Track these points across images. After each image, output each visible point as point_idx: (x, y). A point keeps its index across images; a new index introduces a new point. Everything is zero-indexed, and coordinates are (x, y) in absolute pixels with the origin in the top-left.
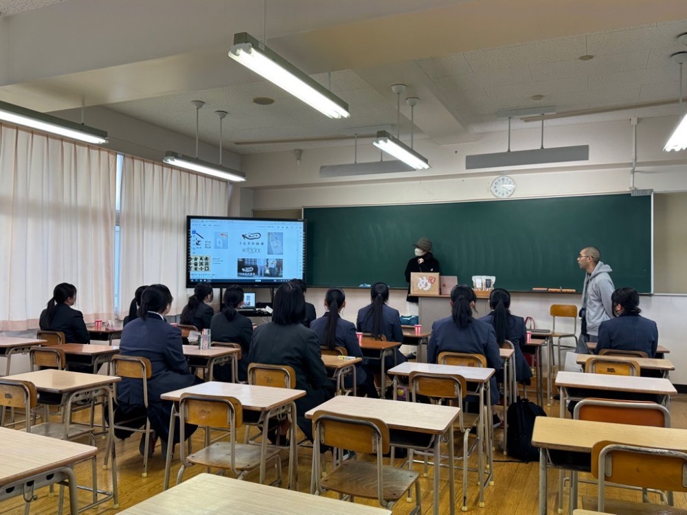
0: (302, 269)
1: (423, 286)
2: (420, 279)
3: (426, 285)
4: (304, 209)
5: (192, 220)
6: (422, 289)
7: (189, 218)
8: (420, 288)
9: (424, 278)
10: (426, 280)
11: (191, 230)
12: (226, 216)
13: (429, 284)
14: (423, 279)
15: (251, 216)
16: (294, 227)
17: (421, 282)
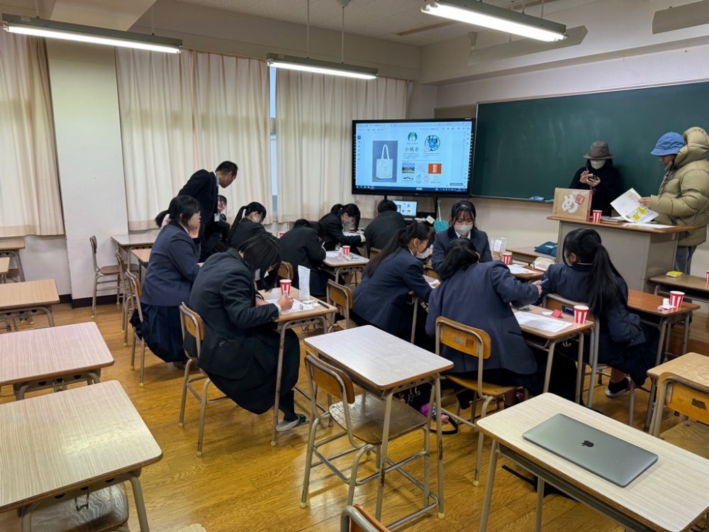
0: (467, 176)
1: (568, 207)
2: (566, 197)
3: (572, 206)
4: (479, 105)
5: (357, 125)
6: (567, 210)
7: (354, 123)
8: (565, 209)
9: (571, 196)
10: (572, 200)
11: (357, 135)
12: (404, 118)
13: (576, 205)
14: (569, 197)
15: (433, 117)
16: (461, 128)
17: (566, 202)
